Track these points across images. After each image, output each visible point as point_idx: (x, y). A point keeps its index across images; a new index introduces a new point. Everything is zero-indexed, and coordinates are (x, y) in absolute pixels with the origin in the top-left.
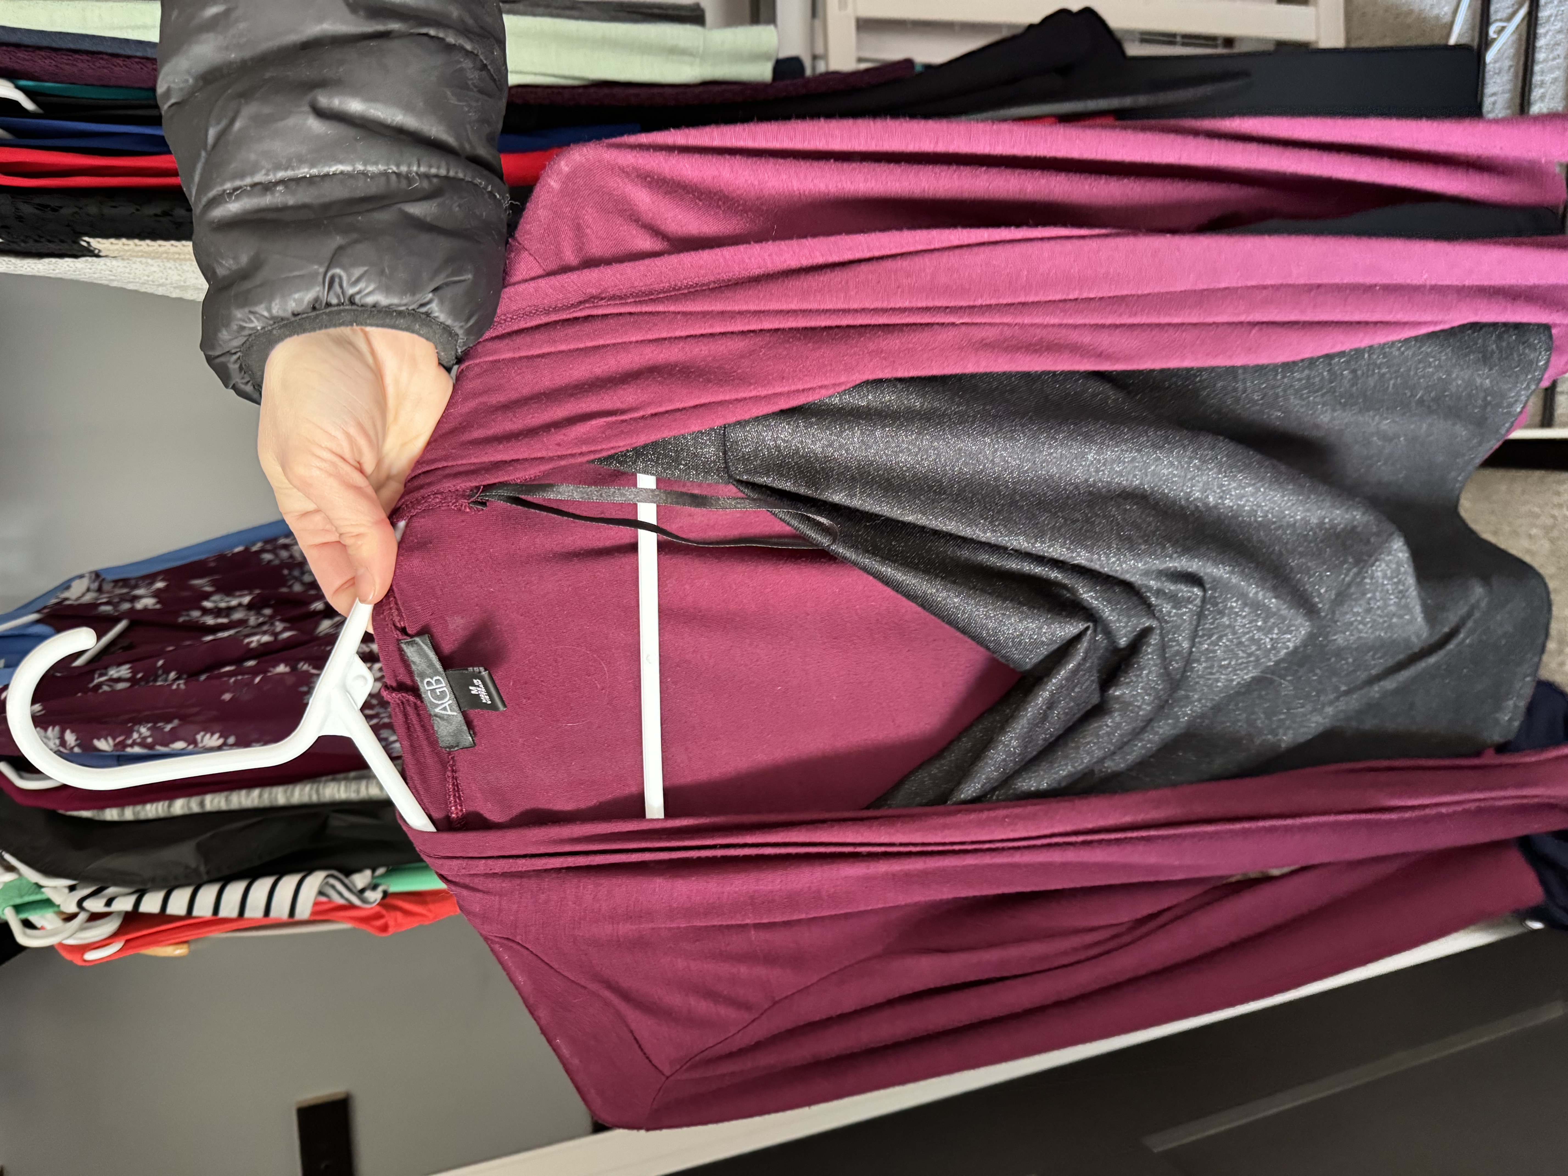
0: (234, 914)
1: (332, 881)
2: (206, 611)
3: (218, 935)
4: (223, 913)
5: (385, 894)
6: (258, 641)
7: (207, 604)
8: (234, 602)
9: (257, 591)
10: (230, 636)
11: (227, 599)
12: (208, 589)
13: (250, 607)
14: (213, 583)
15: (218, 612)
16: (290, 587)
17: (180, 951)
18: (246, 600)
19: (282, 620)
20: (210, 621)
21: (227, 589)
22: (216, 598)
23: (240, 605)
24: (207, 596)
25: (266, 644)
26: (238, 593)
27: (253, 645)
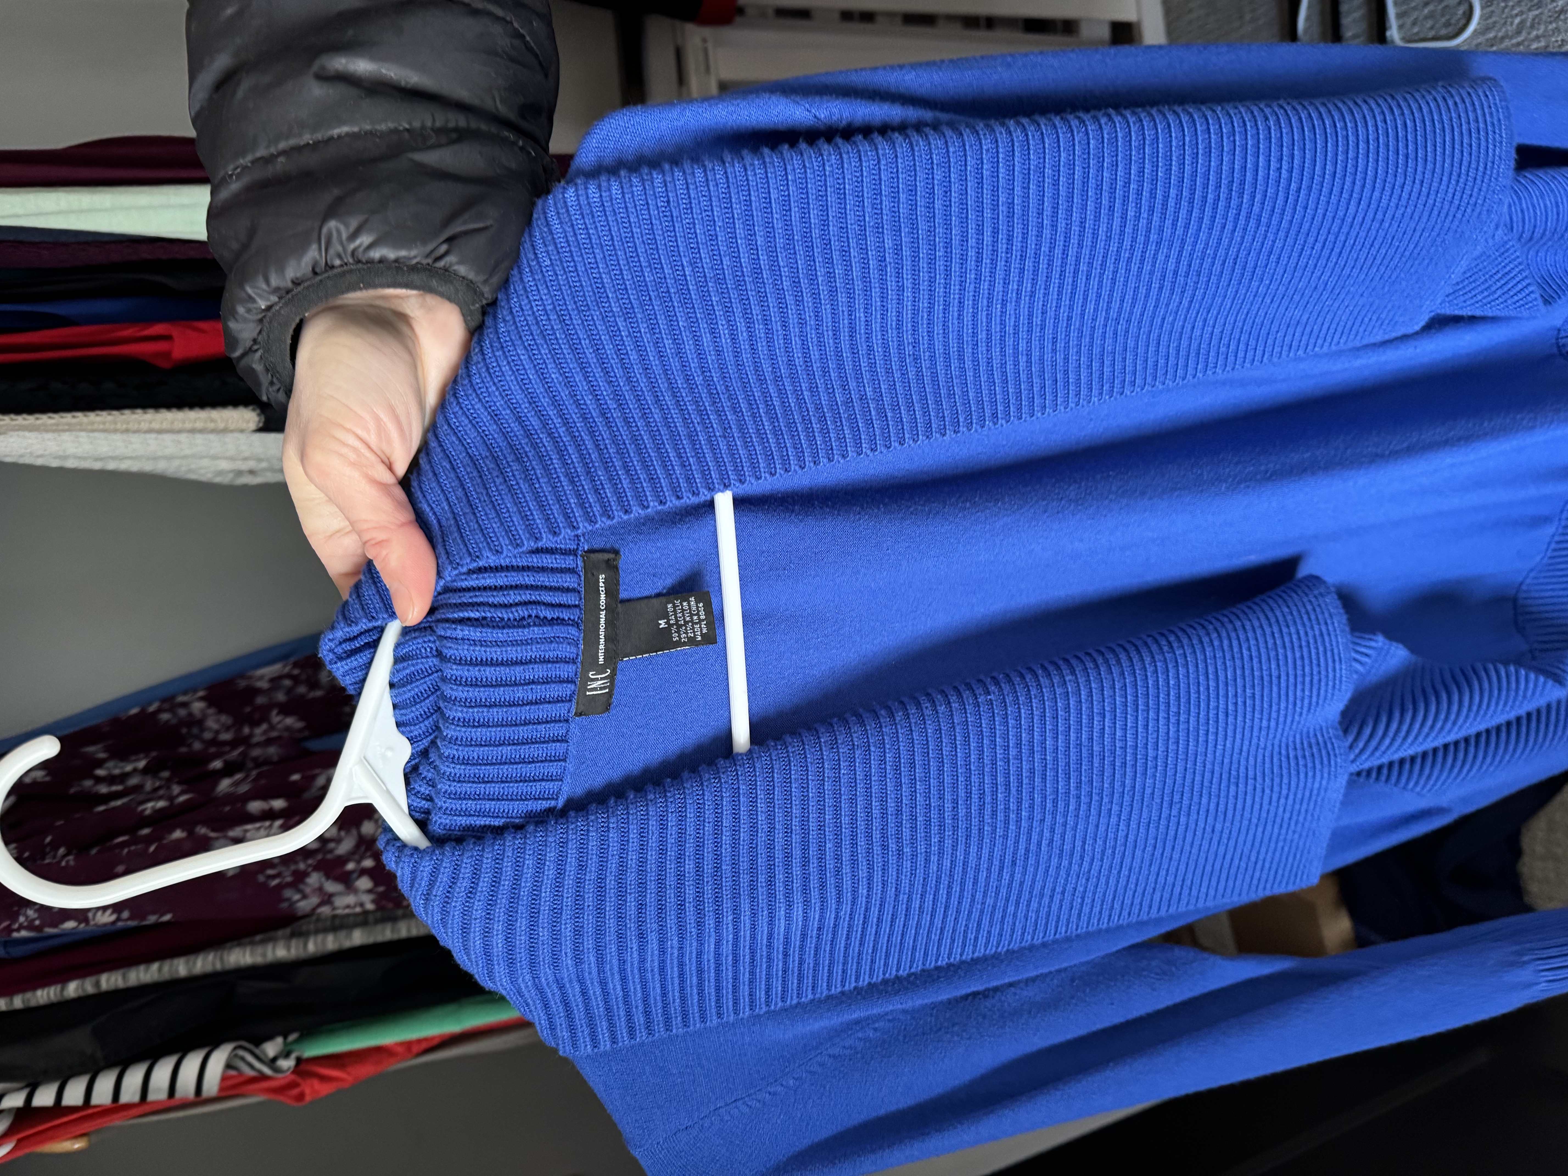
0: (136, 1098)
1: (241, 1053)
2: (99, 780)
3: (118, 1122)
4: (125, 1098)
5: (299, 1060)
6: (153, 807)
7: (100, 772)
8: (129, 768)
9: (154, 754)
10: (124, 804)
11: (121, 764)
12: (102, 755)
13: (145, 771)
14: (106, 749)
15: (111, 780)
16: (190, 745)
17: (78, 1145)
18: (142, 764)
19: (179, 783)
20: (103, 789)
21: (121, 754)
22: (110, 764)
23: (135, 770)
24: (100, 763)
25: (162, 810)
26: (133, 758)
27: (148, 812)
